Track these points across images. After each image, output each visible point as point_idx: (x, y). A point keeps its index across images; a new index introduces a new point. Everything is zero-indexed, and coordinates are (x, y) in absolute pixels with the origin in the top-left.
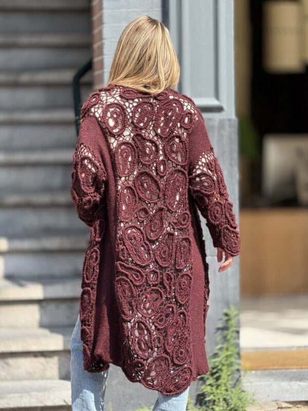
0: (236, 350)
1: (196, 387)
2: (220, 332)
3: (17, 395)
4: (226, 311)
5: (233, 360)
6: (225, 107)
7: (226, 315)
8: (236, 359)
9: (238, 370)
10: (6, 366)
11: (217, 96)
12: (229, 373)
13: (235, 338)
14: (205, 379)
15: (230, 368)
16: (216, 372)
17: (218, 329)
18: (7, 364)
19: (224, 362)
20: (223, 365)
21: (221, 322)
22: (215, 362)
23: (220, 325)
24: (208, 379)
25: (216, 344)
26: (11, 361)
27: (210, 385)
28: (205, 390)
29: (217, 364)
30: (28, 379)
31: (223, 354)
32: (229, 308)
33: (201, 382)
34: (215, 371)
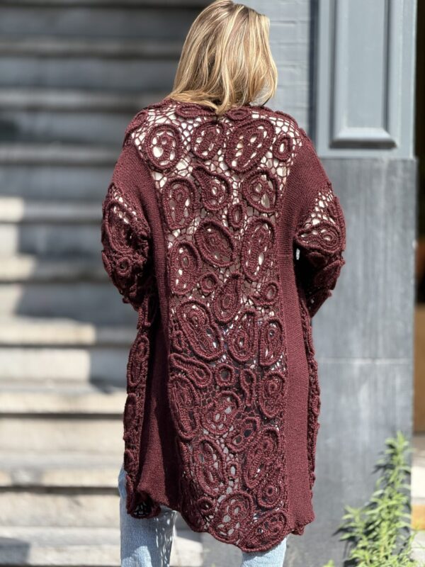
0: (404, 499)
1: (343, 550)
2: (381, 471)
3: (83, 548)
4: (390, 441)
5: (398, 513)
6: (398, 142)
7: (391, 446)
8: (404, 512)
9: (406, 529)
10: (75, 506)
11: (386, 126)
12: (390, 532)
13: (402, 482)
14: (357, 539)
15: (393, 525)
16: (373, 530)
17: (379, 467)
18: (78, 503)
19: (384, 515)
20: (383, 520)
21: (381, 456)
22: (372, 515)
23: (381, 462)
24: (361, 539)
25: (376, 489)
26: (83, 499)
27: (364, 548)
28: (355, 556)
29: (374, 518)
30: (106, 527)
31: (383, 504)
32: (395, 437)
33: (351, 543)
34: (371, 527)
